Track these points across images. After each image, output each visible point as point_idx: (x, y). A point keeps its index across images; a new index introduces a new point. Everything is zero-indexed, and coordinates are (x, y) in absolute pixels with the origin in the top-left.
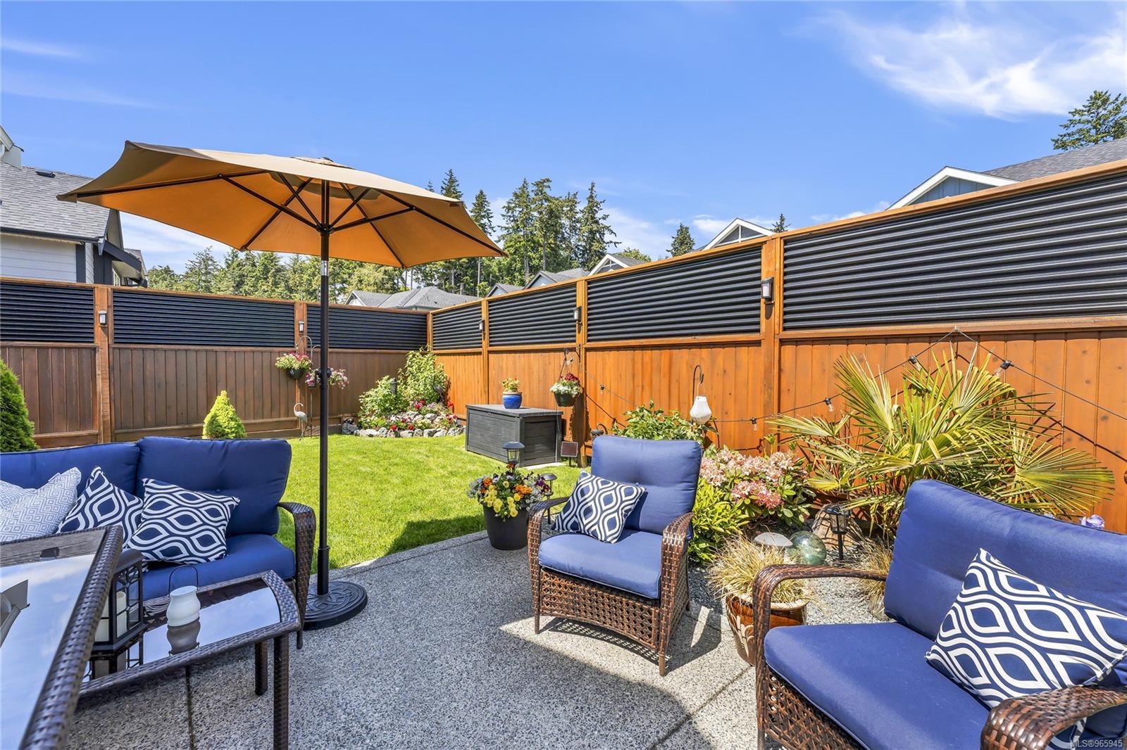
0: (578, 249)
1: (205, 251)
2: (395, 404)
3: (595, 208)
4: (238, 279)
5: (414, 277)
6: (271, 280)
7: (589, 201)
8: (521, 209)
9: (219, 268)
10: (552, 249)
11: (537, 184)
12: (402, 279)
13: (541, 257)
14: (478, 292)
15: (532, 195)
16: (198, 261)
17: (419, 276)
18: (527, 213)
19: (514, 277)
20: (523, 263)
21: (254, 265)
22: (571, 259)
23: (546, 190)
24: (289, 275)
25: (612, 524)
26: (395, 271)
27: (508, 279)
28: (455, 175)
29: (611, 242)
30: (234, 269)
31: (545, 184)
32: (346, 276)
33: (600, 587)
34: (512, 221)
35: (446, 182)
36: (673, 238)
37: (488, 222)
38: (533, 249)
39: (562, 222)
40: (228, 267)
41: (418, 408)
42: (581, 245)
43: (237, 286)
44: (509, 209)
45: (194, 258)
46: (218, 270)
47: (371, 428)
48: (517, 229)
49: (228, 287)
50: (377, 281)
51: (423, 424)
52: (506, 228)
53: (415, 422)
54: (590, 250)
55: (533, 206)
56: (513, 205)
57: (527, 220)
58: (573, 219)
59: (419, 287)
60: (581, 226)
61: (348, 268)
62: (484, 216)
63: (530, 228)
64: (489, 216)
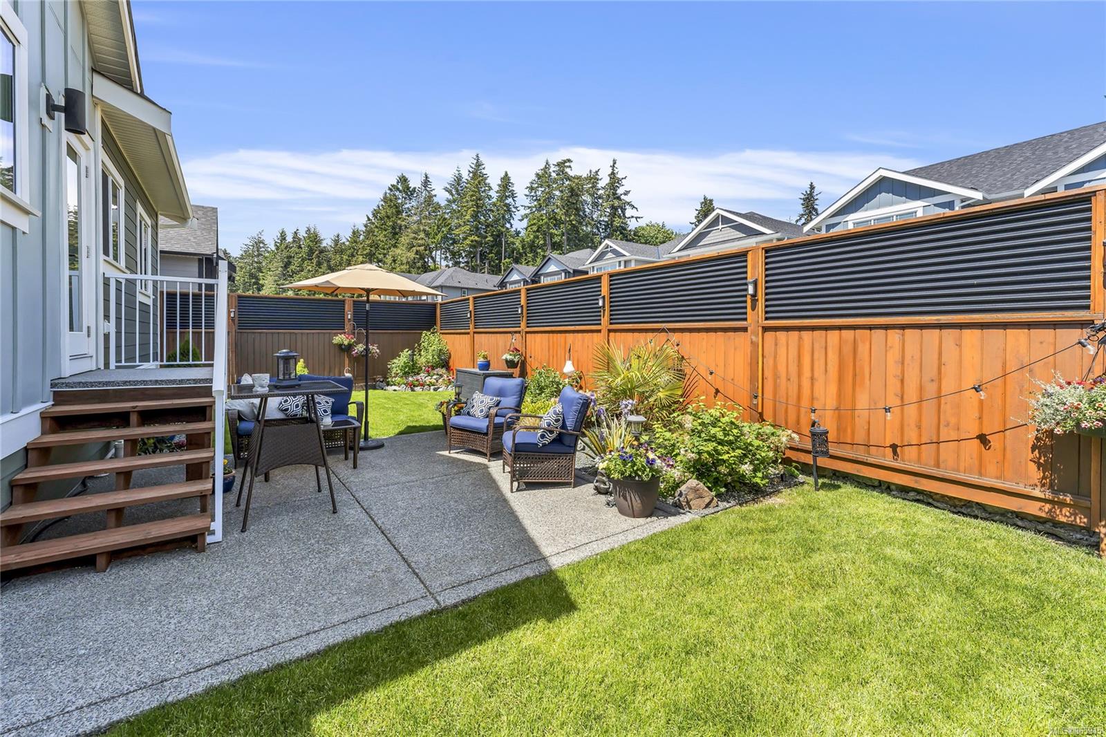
0: (601, 224)
1: (258, 235)
2: (412, 369)
3: (617, 184)
4: (286, 260)
5: (443, 256)
6: (315, 261)
7: (611, 178)
8: (543, 189)
9: (269, 250)
10: (574, 226)
11: (558, 165)
12: (432, 258)
13: (563, 234)
14: (503, 268)
15: (554, 175)
16: (251, 244)
17: (448, 255)
18: (548, 193)
19: (537, 253)
20: (545, 240)
21: (300, 247)
22: (593, 235)
23: (568, 170)
24: (331, 255)
25: (482, 411)
26: (426, 250)
27: (530, 255)
28: (481, 159)
29: (633, 217)
30: (282, 251)
31: (566, 164)
32: (381, 257)
33: (470, 431)
34: (535, 200)
35: (473, 166)
36: (697, 210)
37: (512, 201)
38: (555, 225)
39: (585, 198)
40: (277, 249)
41: (428, 371)
42: (603, 221)
43: (285, 266)
44: (531, 189)
45: (248, 242)
46: (268, 252)
47: (395, 385)
48: (540, 208)
49: (277, 268)
50: (409, 260)
51: (431, 382)
52: (529, 207)
53: (425, 382)
54: (612, 225)
55: (554, 186)
56: (536, 185)
57: (549, 198)
58: (595, 196)
59: (447, 266)
60: (603, 202)
61: (384, 249)
62: (509, 196)
63: (551, 208)
64: (513, 196)
